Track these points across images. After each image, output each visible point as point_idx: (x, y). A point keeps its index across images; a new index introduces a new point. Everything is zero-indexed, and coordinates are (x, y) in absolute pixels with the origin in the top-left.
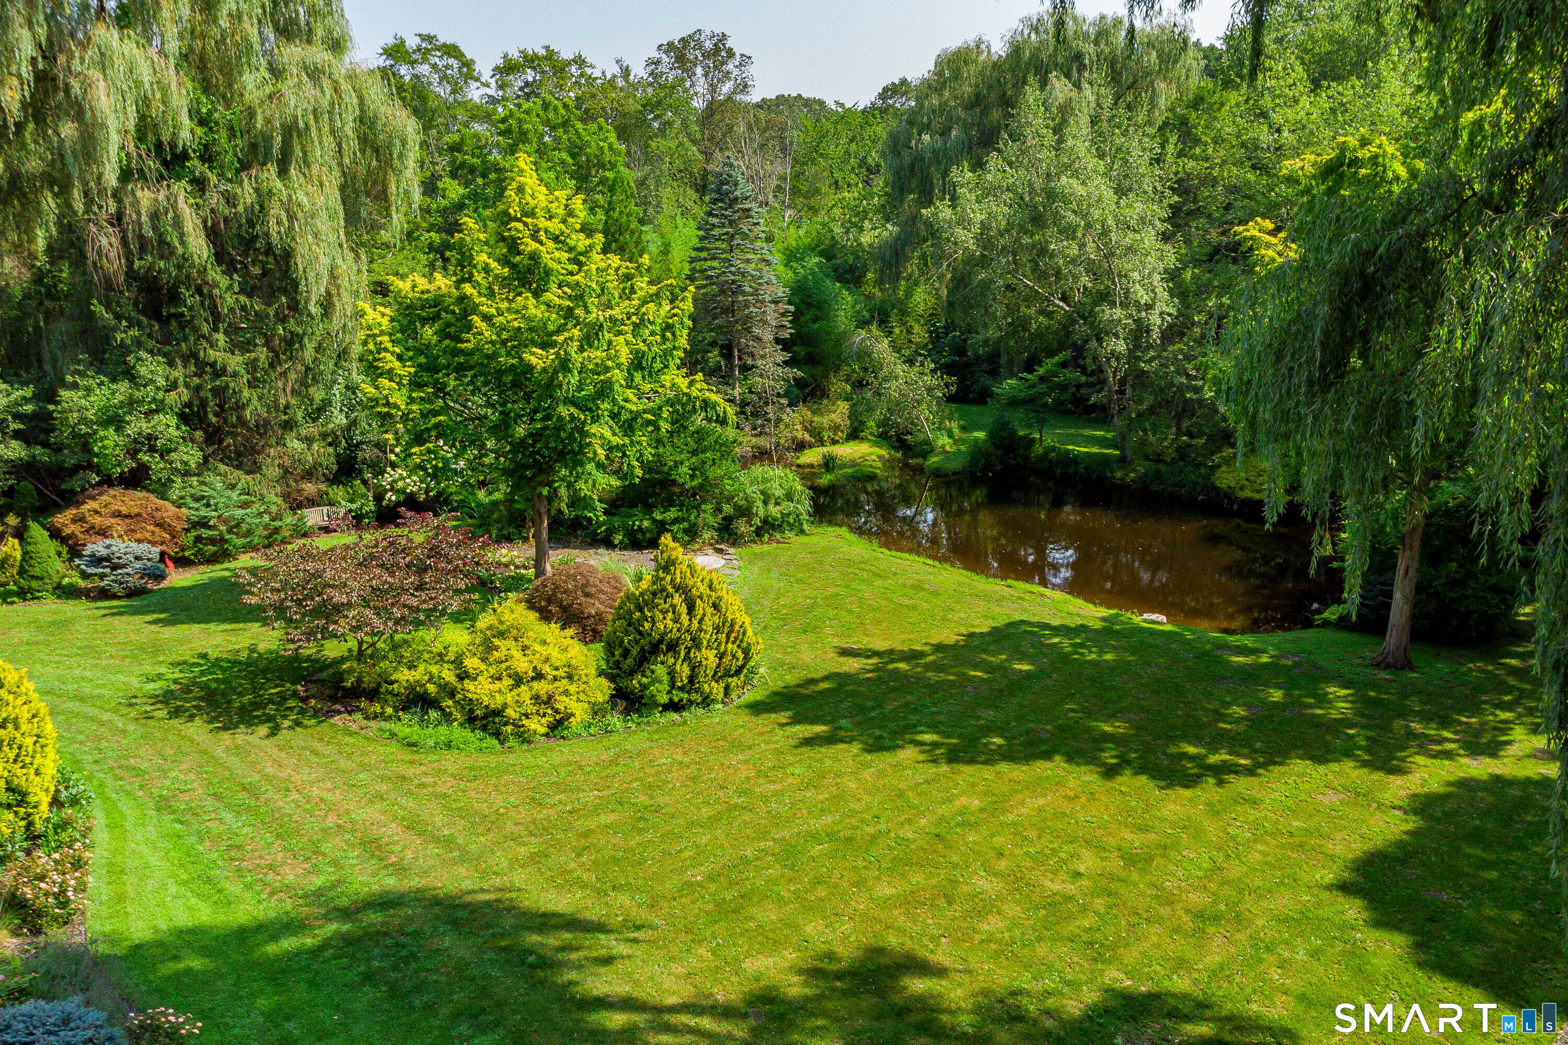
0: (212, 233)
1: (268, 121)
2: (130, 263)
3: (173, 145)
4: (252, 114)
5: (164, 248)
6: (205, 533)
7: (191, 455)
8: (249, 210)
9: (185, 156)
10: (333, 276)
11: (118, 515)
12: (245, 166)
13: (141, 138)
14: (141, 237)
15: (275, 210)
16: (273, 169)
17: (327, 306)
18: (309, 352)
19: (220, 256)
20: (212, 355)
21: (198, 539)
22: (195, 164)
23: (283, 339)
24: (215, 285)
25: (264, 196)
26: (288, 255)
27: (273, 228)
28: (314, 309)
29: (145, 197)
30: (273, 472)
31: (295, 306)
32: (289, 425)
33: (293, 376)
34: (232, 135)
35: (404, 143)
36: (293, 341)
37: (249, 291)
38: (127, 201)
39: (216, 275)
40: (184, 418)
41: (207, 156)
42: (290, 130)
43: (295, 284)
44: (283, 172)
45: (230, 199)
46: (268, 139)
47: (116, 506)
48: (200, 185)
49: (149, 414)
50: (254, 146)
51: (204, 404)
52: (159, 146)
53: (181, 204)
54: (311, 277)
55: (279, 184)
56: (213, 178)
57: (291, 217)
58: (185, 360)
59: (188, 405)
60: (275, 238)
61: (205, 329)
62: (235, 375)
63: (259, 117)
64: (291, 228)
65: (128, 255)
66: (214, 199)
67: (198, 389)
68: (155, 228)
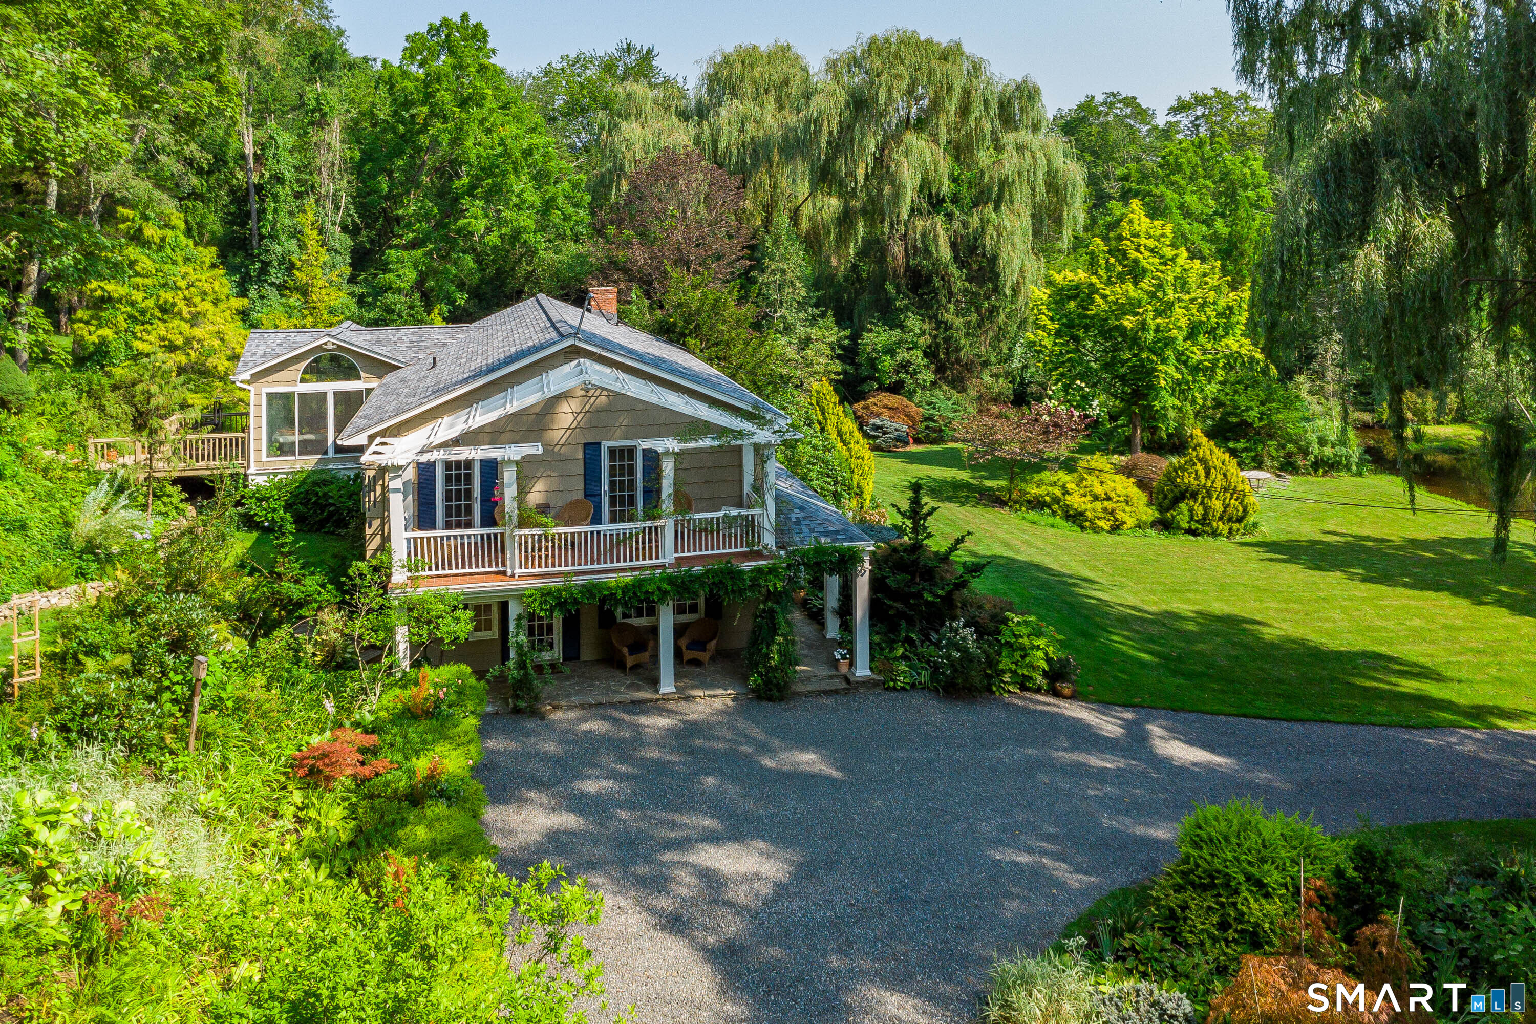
0: (954, 245)
1: (991, 178)
2: (908, 262)
3: (938, 194)
4: (982, 173)
5: (927, 252)
6: (932, 424)
7: (928, 376)
8: (975, 231)
9: (943, 200)
10: (1022, 271)
11: (885, 406)
12: (976, 205)
13: (921, 190)
14: (915, 247)
15: (990, 231)
16: (991, 206)
17: (1016, 290)
18: (1002, 319)
19: (956, 258)
20: (946, 316)
21: (927, 427)
22: (948, 205)
23: (987, 310)
24: (952, 275)
25: (984, 222)
26: (994, 258)
27: (988, 241)
28: (1008, 292)
29: (920, 224)
30: (973, 393)
31: (996, 290)
32: (985, 364)
33: (991, 334)
34: (970, 188)
35: (1074, 186)
36: (993, 311)
37: (970, 279)
38: (911, 226)
39: (953, 269)
40: (926, 354)
41: (955, 200)
42: (1004, 183)
43: (997, 276)
44: (997, 208)
45: (965, 225)
46: (990, 189)
47: (886, 402)
48: (949, 216)
49: (909, 349)
50: (982, 192)
51: (938, 346)
52: (930, 195)
53: (939, 228)
54: (1008, 271)
55: (994, 215)
56: (957, 213)
57: (1000, 235)
58: (930, 318)
59: (929, 347)
60: (988, 248)
61: (944, 301)
62: (958, 329)
63: (987, 175)
64: (998, 241)
65: (907, 255)
66: (957, 225)
67: (935, 337)
68: (923, 242)
